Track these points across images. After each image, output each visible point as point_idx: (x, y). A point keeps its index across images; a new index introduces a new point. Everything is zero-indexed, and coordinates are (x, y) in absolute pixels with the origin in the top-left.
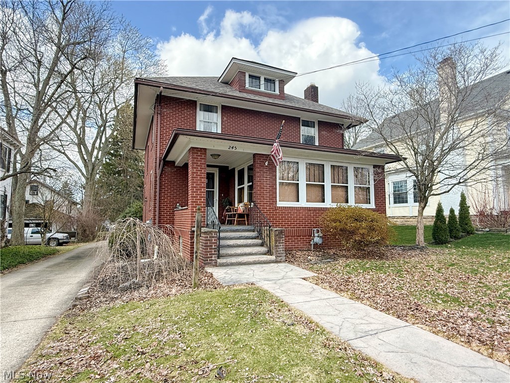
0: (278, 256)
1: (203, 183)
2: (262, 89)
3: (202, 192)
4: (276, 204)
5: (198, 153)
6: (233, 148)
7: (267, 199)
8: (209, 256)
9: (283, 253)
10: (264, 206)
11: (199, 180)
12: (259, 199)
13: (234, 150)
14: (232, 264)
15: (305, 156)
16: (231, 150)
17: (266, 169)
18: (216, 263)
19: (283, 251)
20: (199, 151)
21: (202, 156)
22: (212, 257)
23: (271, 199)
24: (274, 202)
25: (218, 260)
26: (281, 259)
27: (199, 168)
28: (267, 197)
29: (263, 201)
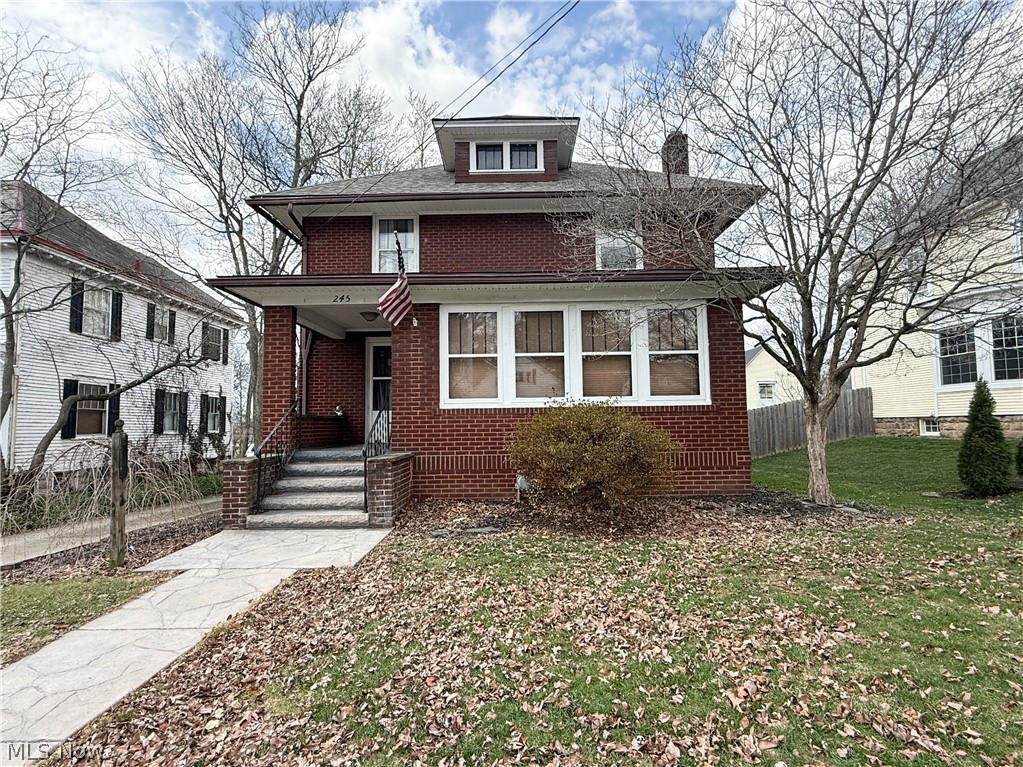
0: (375, 515)
1: (284, 370)
2: (507, 168)
3: (284, 388)
4: (437, 404)
5: (275, 316)
6: (342, 299)
7: (417, 395)
8: (231, 508)
9: (387, 509)
10: (410, 409)
11: (277, 365)
12: (398, 395)
13: (344, 302)
14: (275, 527)
15: (509, 298)
16: (339, 303)
17: (416, 333)
18: (245, 521)
19: (387, 504)
20: (278, 312)
21: (283, 321)
22: (237, 511)
23: (426, 395)
24: (433, 399)
25: (249, 518)
26: (383, 521)
27: (277, 342)
28: (418, 391)
29: (407, 400)
